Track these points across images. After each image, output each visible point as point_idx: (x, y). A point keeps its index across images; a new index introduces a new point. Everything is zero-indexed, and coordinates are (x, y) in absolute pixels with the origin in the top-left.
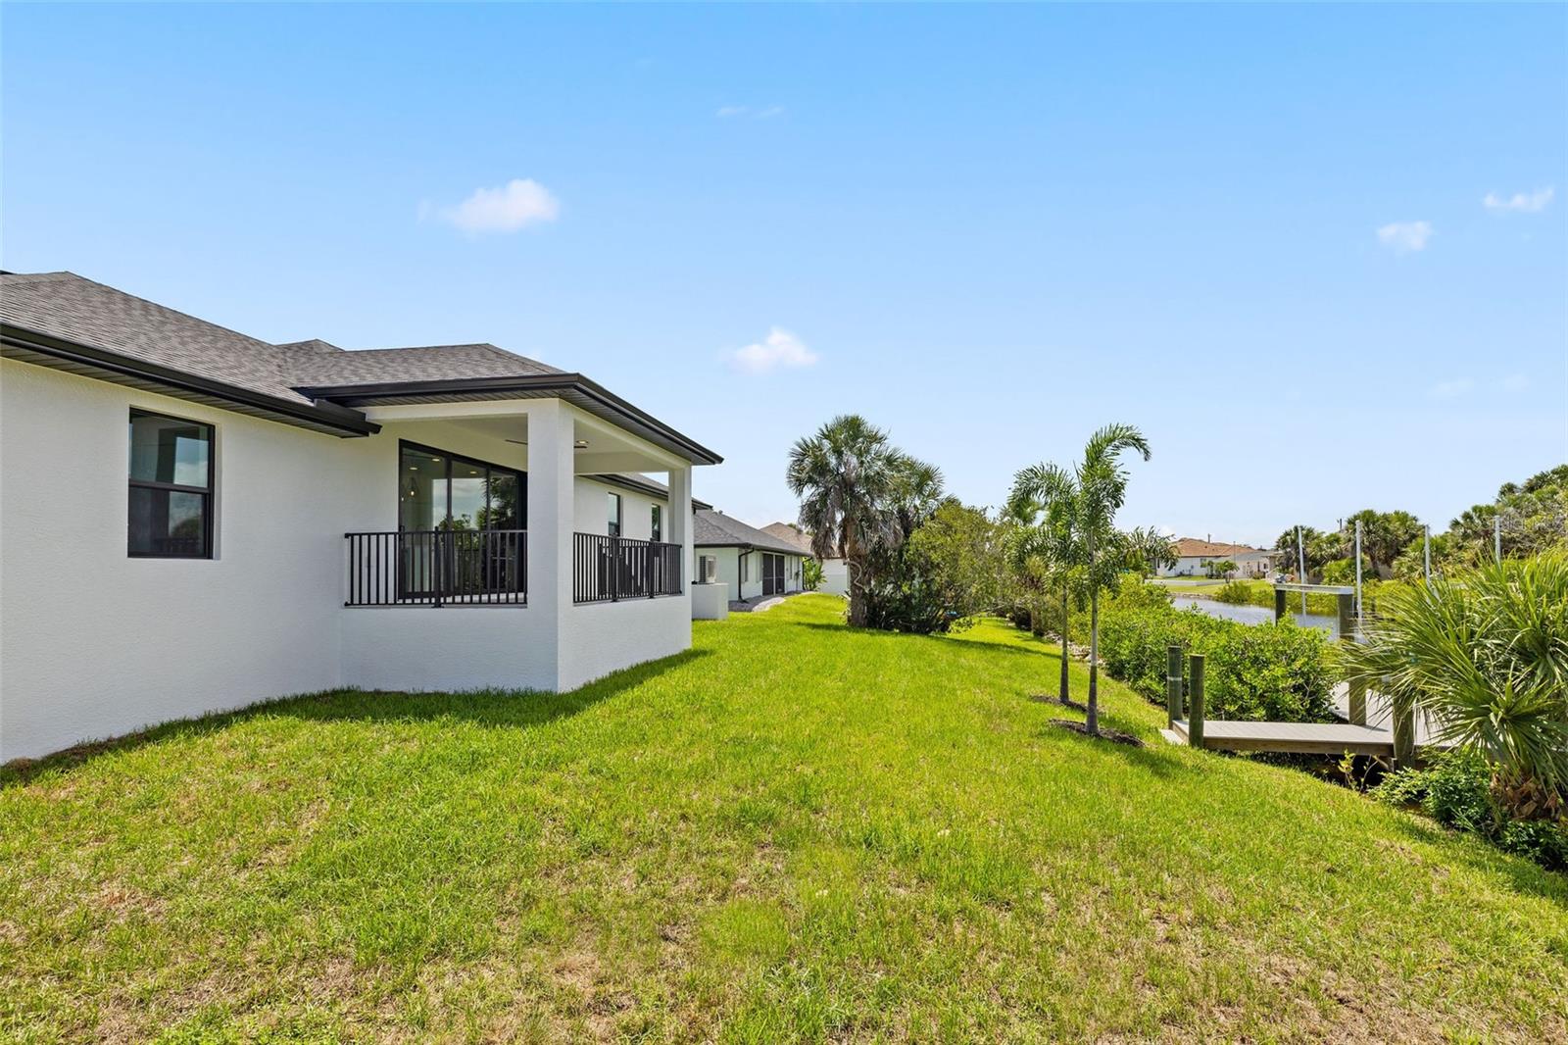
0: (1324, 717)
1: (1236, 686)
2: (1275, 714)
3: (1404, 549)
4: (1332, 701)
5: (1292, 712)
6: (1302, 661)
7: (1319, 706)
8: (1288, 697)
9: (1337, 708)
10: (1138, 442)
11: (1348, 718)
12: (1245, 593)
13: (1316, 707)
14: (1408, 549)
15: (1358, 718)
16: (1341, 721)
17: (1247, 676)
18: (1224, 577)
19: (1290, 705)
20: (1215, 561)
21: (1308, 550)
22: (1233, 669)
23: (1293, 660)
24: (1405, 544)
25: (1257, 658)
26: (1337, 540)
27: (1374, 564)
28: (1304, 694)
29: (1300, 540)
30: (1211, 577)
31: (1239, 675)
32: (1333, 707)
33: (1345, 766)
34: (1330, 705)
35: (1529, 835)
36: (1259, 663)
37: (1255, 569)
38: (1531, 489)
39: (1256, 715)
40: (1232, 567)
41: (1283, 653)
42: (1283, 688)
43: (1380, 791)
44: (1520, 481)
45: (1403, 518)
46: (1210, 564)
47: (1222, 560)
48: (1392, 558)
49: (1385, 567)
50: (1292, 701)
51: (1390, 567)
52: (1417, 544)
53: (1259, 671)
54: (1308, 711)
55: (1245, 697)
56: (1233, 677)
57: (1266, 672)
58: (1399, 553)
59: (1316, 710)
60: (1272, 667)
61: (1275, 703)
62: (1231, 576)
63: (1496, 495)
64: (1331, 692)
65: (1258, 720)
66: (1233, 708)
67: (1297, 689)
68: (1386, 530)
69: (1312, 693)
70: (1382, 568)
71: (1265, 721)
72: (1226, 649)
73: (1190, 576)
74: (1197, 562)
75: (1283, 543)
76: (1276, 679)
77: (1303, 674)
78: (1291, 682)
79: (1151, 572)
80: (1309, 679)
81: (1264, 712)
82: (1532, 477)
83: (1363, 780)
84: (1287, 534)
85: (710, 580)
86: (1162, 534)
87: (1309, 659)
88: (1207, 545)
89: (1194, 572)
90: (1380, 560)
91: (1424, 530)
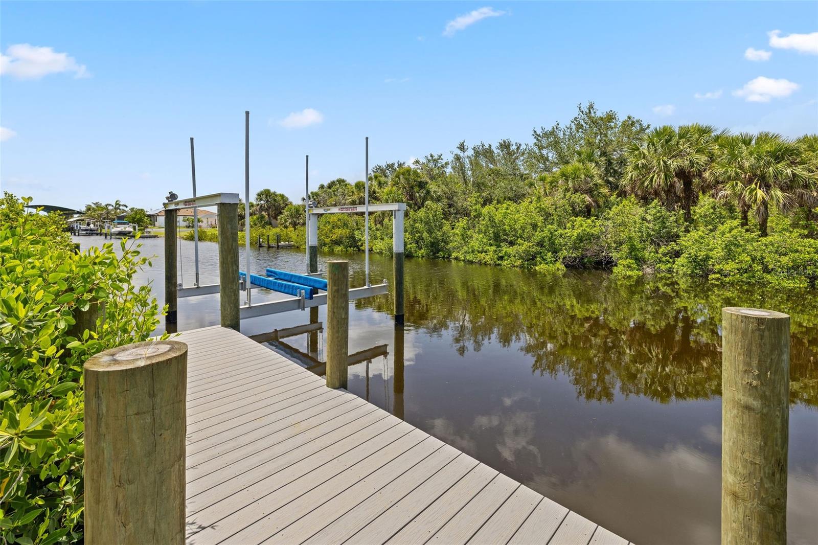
3: (283, 211)
12: (203, 235)
14: (285, 211)
20: (191, 218)
24: (283, 208)
26: (253, 205)
27: (269, 218)
30: (188, 227)
37: (214, 223)
38: (330, 187)
40: (199, 220)
44: (326, 184)
45: (282, 196)
46: (188, 219)
48: (277, 215)
49: (275, 220)
51: (277, 220)
52: (288, 208)
58: (281, 213)
62: (199, 226)
63: (317, 189)
68: (275, 200)
70: (273, 221)
74: (181, 219)
79: (151, 224)
82: (330, 182)
90: (272, 216)
91: (291, 203)
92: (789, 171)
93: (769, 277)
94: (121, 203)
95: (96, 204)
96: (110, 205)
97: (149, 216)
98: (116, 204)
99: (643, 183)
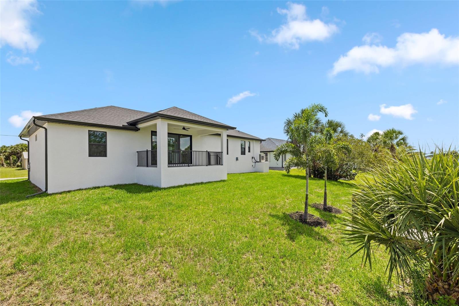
85: (262, 161)
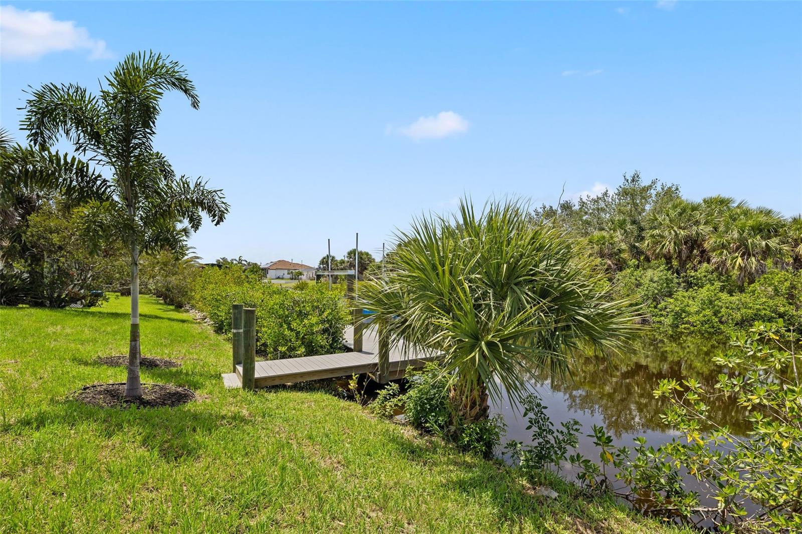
0: (340, 348)
1: (287, 332)
2: (312, 350)
3: (367, 267)
4: (344, 337)
5: (321, 347)
6: (327, 313)
7: (336, 341)
8: (319, 338)
9: (346, 342)
10: (182, 85)
11: (352, 347)
12: (306, 286)
13: (335, 342)
14: (369, 267)
15: (358, 347)
16: (348, 350)
17: (294, 325)
18: (298, 279)
19: (320, 343)
20: (294, 271)
21: (333, 266)
22: (285, 320)
23: (323, 312)
24: (368, 265)
25: (300, 311)
26: (344, 262)
28: (329, 335)
29: (330, 261)
30: (292, 279)
31: (289, 324)
32: (344, 341)
33: (353, 385)
34: (343, 340)
35: (477, 434)
36: (302, 315)
37: (311, 276)
39: (299, 352)
40: (301, 274)
41: (317, 307)
42: (316, 331)
43: (375, 404)
45: (367, 254)
46: (292, 272)
47: (297, 271)
50: (321, 340)
52: (372, 265)
53: (302, 321)
54: (331, 346)
55: (292, 340)
56: (285, 326)
57: (306, 321)
58: (366, 269)
59: (336, 346)
60: (310, 317)
61: (312, 342)
62: (301, 279)
64: (344, 331)
65: (300, 356)
66: (284, 349)
67: (325, 331)
68: (361, 259)
69: (334, 333)
70: (360, 276)
71: (305, 356)
72: (282, 305)
73: (283, 279)
74: (286, 272)
75: (322, 262)
76: (312, 325)
77: (328, 321)
78: (321, 327)
79: (264, 276)
80: (332, 323)
81: (303, 350)
83: (362, 392)
84: (324, 258)
86: (208, 187)
87: (332, 311)
88: (290, 264)
89: (285, 276)
91: (374, 259)
92: (764, 243)
93: (722, 327)
94: (243, 259)
95: (223, 259)
96: (235, 260)
97: (263, 269)
98: (240, 260)
99: (655, 251)
